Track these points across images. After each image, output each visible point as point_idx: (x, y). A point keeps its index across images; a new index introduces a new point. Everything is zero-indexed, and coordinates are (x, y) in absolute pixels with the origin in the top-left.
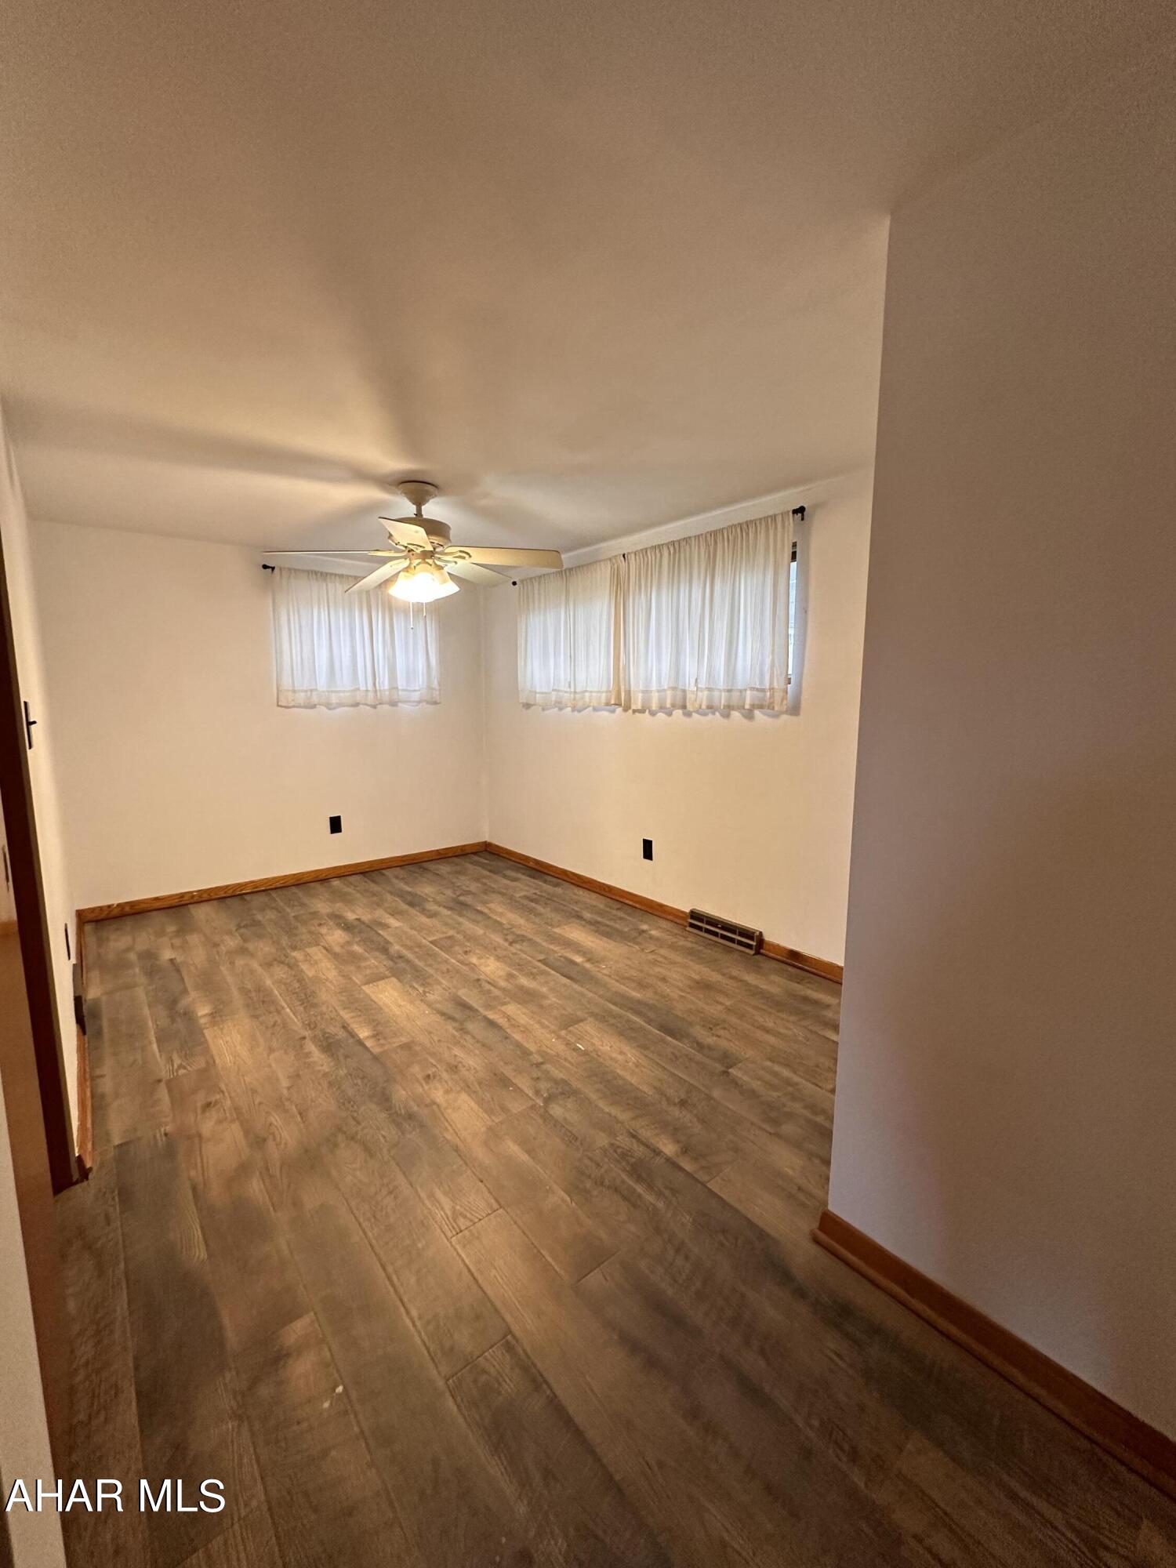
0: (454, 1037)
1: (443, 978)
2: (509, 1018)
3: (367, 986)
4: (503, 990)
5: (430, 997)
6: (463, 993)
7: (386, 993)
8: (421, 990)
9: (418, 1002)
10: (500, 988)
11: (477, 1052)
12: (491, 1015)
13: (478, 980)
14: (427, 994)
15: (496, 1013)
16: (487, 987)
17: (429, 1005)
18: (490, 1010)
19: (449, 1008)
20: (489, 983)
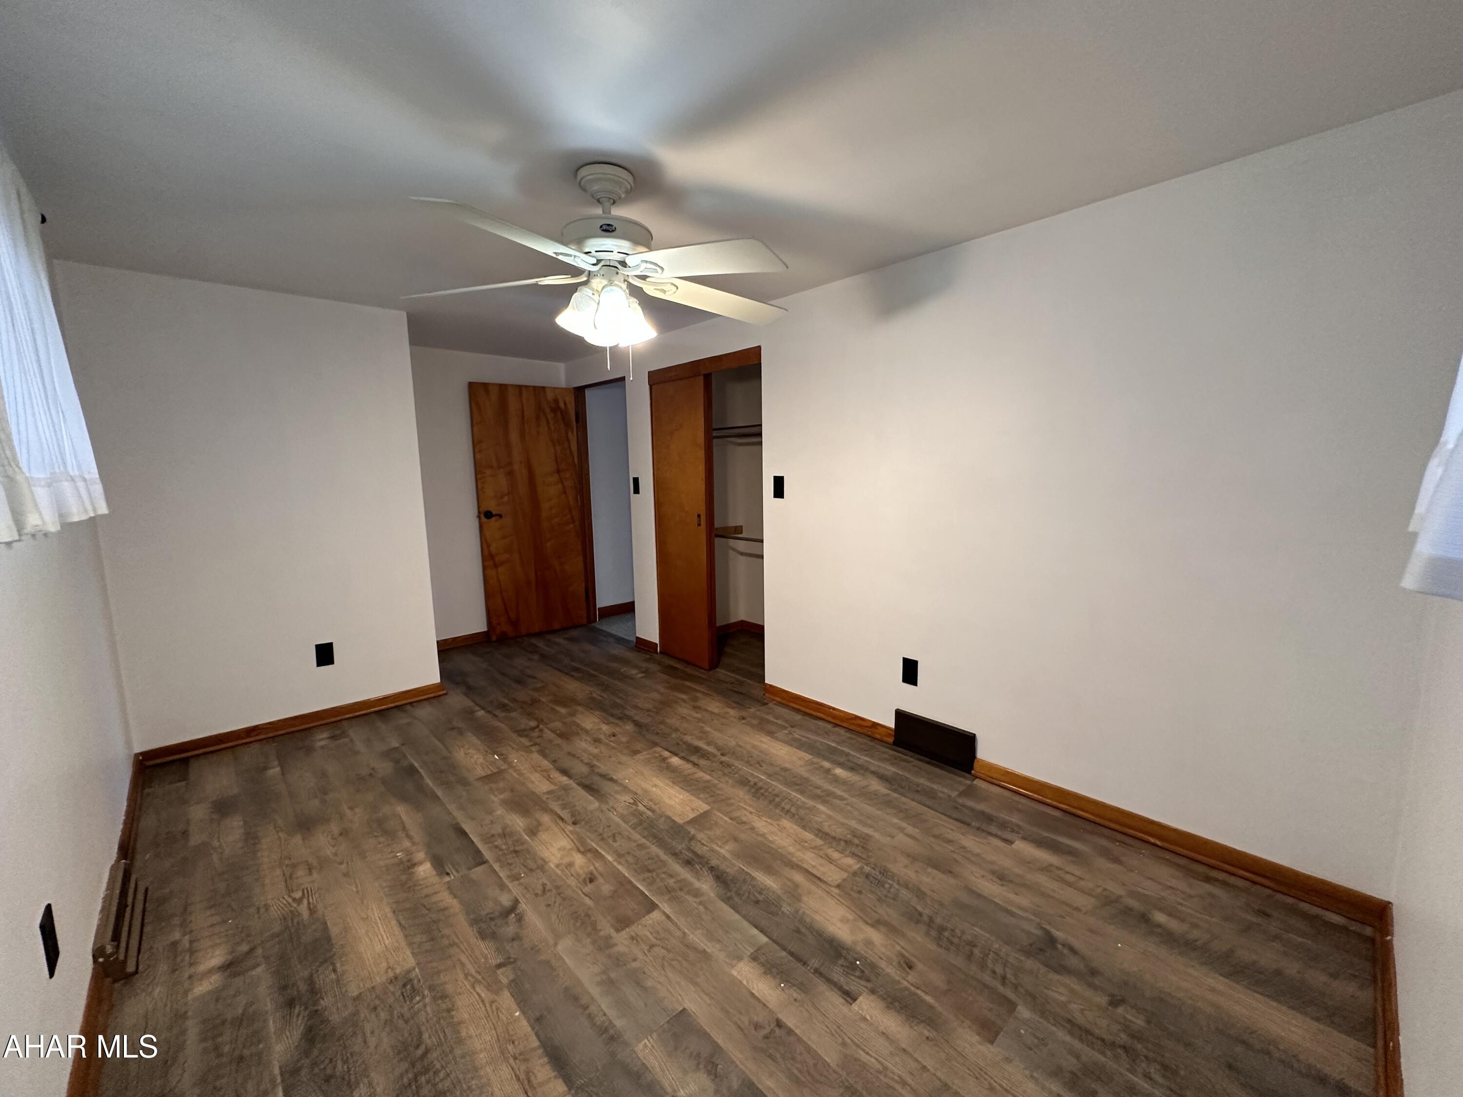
0: (598, 760)
1: (618, 825)
2: (549, 778)
3: (705, 810)
4: (546, 809)
5: (627, 798)
6: (593, 804)
7: (677, 800)
8: (641, 808)
9: (639, 792)
10: (552, 812)
11: (580, 751)
12: (564, 779)
13: (574, 823)
14: (632, 801)
15: (560, 782)
16: (565, 814)
17: (626, 789)
18: (565, 785)
19: (606, 787)
20: (562, 819)
